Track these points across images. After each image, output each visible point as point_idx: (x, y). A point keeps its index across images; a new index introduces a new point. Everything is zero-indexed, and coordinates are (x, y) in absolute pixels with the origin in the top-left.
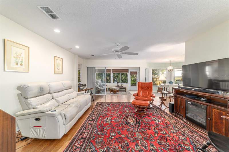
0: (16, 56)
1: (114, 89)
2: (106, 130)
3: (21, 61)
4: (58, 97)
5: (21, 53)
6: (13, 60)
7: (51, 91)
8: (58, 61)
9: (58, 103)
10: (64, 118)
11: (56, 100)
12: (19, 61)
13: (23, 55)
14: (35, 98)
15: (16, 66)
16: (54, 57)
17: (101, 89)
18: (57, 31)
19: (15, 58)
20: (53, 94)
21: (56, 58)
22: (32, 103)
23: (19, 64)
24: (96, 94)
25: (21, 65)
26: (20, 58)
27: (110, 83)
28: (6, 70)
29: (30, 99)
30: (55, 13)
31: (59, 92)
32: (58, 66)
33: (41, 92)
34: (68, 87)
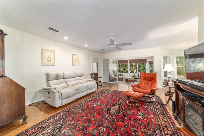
0: (47, 57)
1: (128, 79)
2: (87, 110)
3: (50, 59)
4: (69, 81)
5: (50, 55)
6: (46, 59)
7: (65, 77)
8: (75, 57)
9: (68, 85)
10: (60, 95)
11: (66, 83)
12: (49, 59)
13: (51, 56)
14: (53, 81)
15: (48, 62)
16: (72, 55)
17: (115, 78)
18: (66, 38)
19: (47, 58)
20: (66, 79)
21: (73, 55)
22: (50, 84)
23: (49, 61)
24: (110, 82)
25: (50, 61)
26: (49, 58)
27: (127, 73)
28: (43, 65)
29: (49, 81)
30: (55, 29)
31: (71, 78)
32: (75, 60)
33: (57, 77)
34: (79, 75)
